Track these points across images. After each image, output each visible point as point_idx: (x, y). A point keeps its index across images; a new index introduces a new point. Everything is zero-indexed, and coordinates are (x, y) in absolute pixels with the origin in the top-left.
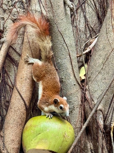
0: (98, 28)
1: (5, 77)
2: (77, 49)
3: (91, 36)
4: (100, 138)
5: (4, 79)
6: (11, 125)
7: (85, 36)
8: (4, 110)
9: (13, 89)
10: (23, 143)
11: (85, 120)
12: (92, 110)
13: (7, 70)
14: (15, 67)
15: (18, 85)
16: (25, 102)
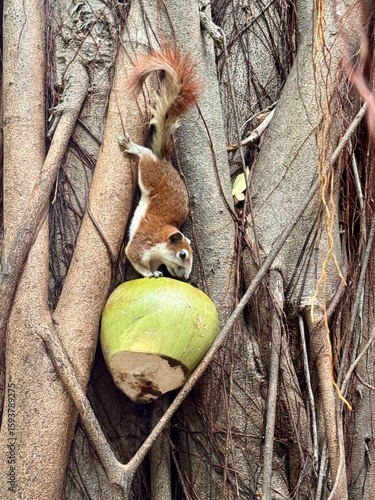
0: (276, 89)
1: (65, 190)
2: (228, 134)
3: (259, 105)
4: (276, 331)
5: (63, 196)
6: (77, 298)
7: (246, 105)
8: (62, 265)
9: (82, 218)
10: (102, 338)
11: (243, 290)
12: (258, 268)
13: (69, 175)
14: (87, 169)
15: (94, 209)
16: (107, 247)
